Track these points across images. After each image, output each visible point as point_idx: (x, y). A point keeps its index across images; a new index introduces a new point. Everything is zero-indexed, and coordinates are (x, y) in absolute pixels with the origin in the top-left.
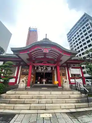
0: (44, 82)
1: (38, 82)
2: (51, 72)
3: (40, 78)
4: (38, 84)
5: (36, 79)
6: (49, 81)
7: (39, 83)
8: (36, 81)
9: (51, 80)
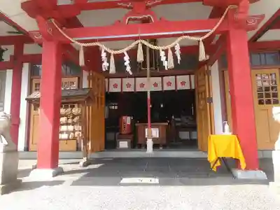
0: (150, 143)
1: (123, 139)
2: (187, 87)
3: (128, 120)
4: (124, 150)
5: (112, 125)
6: (184, 135)
7: (124, 144)
8: (111, 136)
9: (194, 128)
